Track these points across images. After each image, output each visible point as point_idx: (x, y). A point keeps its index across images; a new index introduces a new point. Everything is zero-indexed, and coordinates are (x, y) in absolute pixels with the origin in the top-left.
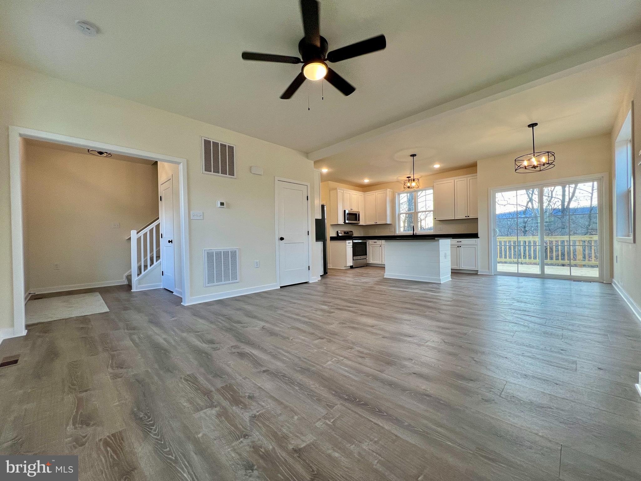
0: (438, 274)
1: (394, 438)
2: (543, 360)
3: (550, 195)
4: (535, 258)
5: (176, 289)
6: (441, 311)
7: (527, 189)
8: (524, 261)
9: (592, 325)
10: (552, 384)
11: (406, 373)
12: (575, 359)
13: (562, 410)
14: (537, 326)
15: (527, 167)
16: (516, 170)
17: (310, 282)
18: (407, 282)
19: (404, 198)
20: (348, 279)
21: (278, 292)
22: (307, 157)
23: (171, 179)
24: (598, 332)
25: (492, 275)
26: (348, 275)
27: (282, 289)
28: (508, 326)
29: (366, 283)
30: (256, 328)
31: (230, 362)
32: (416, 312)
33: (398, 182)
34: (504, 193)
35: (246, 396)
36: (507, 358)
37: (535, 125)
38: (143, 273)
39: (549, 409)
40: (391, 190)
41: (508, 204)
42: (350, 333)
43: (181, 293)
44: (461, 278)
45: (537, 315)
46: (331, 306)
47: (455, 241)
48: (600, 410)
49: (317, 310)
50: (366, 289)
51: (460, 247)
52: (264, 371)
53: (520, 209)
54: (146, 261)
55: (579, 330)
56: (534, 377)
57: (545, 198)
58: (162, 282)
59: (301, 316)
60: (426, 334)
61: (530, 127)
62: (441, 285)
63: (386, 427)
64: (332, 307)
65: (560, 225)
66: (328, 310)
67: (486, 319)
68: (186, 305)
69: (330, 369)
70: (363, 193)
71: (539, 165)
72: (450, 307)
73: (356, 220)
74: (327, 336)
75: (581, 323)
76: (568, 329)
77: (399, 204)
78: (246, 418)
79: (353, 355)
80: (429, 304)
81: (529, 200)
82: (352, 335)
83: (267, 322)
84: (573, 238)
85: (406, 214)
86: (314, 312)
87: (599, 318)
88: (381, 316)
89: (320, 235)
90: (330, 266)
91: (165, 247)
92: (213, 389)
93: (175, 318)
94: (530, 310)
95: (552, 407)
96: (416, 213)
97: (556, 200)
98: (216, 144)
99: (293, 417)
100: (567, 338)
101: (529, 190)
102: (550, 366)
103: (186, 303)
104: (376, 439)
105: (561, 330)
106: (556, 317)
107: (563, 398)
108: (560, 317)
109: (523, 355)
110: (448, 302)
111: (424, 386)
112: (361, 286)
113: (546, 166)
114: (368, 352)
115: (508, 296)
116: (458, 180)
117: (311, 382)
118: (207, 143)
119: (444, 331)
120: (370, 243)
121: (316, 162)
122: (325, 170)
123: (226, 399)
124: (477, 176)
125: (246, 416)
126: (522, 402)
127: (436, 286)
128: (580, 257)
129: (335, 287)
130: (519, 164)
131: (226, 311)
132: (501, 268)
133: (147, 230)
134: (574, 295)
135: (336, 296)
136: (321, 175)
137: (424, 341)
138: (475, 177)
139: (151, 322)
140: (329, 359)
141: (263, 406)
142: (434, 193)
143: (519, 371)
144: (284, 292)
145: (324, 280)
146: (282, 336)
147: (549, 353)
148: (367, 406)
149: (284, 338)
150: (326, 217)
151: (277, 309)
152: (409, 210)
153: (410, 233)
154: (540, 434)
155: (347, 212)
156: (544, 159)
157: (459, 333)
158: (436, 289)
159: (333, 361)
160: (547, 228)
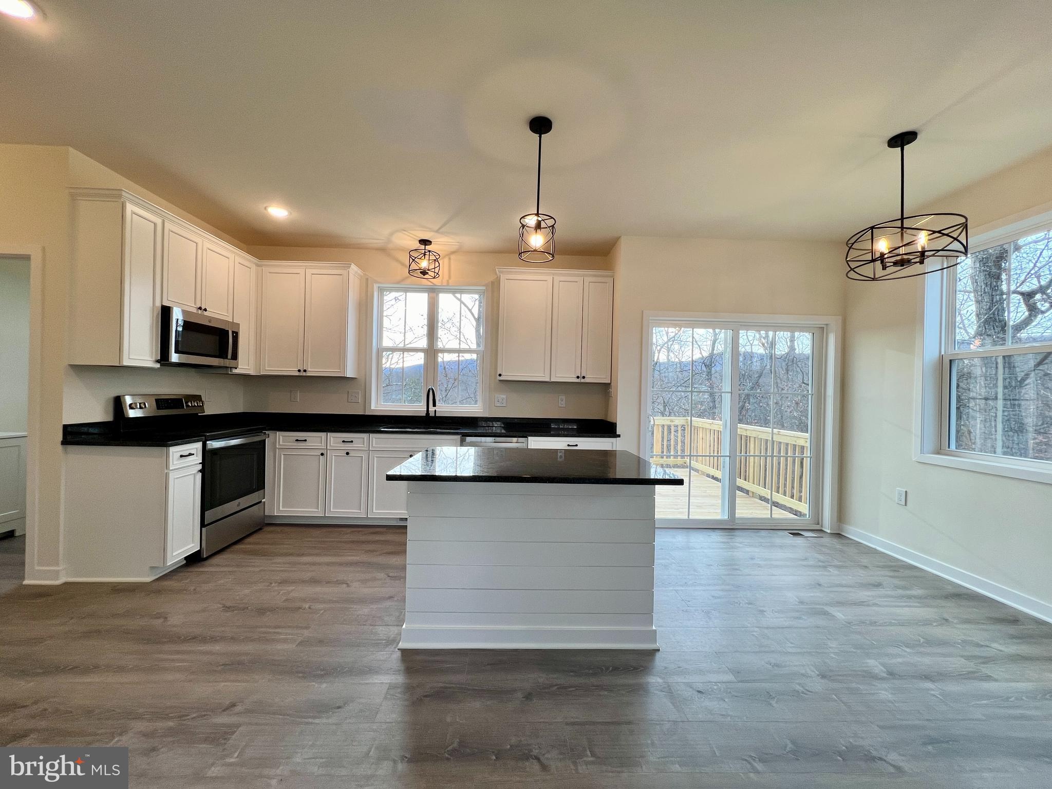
37: (908, 138)
70: (255, 259)
73: (222, 354)
116: (563, 278)
120: (279, 442)
138: (610, 279)
155: (178, 316)
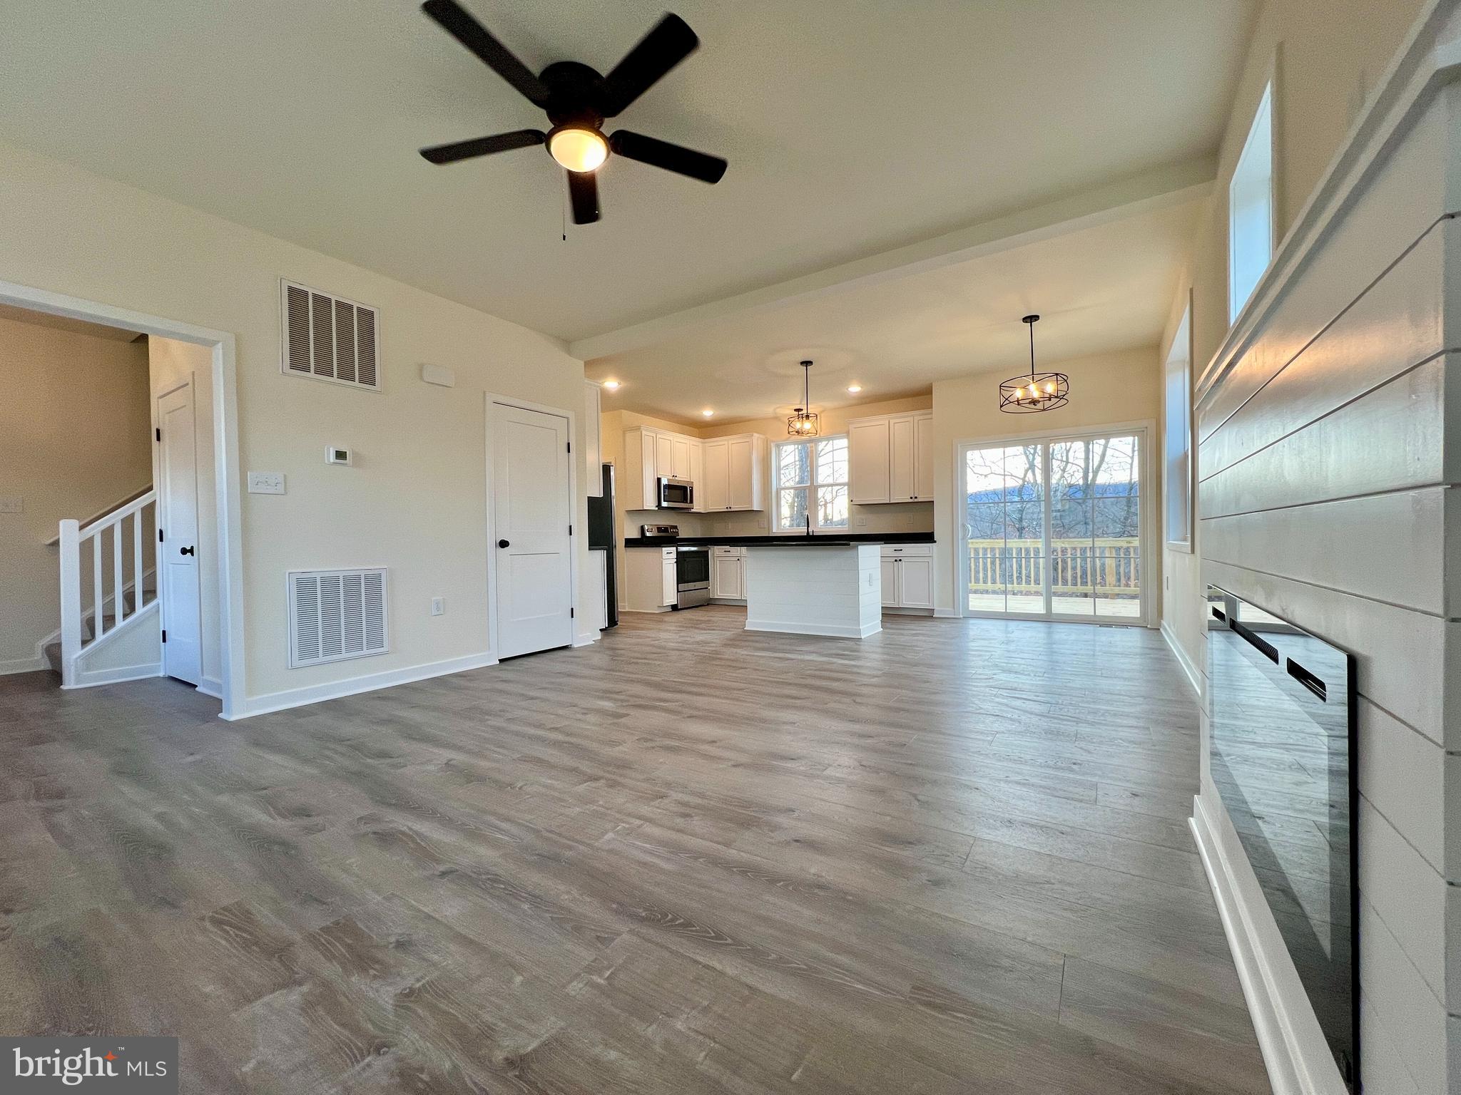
0: (856, 619)
1: (747, 993)
2: (1041, 787)
3: (1064, 459)
4: (1037, 582)
5: (206, 677)
6: (858, 700)
7: (1026, 445)
8: (1016, 587)
9: (1127, 710)
10: (1055, 834)
11: (779, 842)
12: (1095, 779)
13: (1069, 884)
14: (1035, 719)
15: (1021, 402)
16: (1001, 406)
17: (575, 646)
18: (792, 639)
19: (789, 455)
20: (663, 635)
21: (496, 674)
22: (569, 352)
23: (191, 383)
24: (1133, 722)
25: (960, 618)
26: (663, 626)
27: (504, 666)
28: (983, 722)
29: (705, 643)
30: (431, 768)
31: (353, 860)
32: (807, 703)
33: (777, 418)
34: (984, 452)
35: (391, 943)
36: (977, 789)
37: (1034, 319)
38: (100, 636)
39: (1046, 886)
40: (761, 436)
41: (992, 473)
42: (661, 763)
43: (218, 687)
44: (902, 627)
45: (1036, 696)
46: (622, 701)
47: (890, 548)
48: (1132, 875)
49: (587, 711)
50: (705, 657)
51: (900, 560)
52: (443, 874)
53: (1012, 483)
54: (110, 605)
55: (1104, 722)
56: (1024, 823)
57: (1055, 464)
58: (163, 659)
59: (548, 730)
60: (825, 750)
61: (1026, 322)
62: (862, 643)
63: (730, 971)
64: (624, 704)
65: (1080, 517)
66: (614, 710)
67: (944, 710)
68: (233, 718)
69: (610, 851)
70: (701, 440)
71: (1042, 399)
72: (876, 690)
73: (685, 500)
74: (608, 772)
75: (1108, 708)
76: (1087, 722)
77: (779, 469)
78: (386, 999)
79: (665, 812)
80: (835, 685)
81: (1028, 466)
82: (666, 766)
83: (459, 749)
84: (1100, 542)
85: (795, 489)
86: (579, 716)
87: (1137, 697)
88: (733, 716)
89: (600, 535)
90: (623, 606)
91: (171, 566)
92: (297, 937)
93: (198, 757)
94: (1025, 687)
95: (1053, 881)
96: (814, 488)
97: (1075, 468)
98: (323, 302)
99: (510, 981)
100: (1084, 738)
101: (1028, 447)
102: (1053, 799)
103: (235, 712)
104: (705, 1003)
105: (1075, 724)
106: (1068, 698)
107: (1071, 861)
108: (1074, 699)
109: (1006, 781)
110: (872, 680)
111: (814, 867)
112: (693, 651)
113: (1054, 400)
114: (699, 801)
115: (987, 660)
116: (895, 421)
117: (562, 888)
118: (296, 297)
119: (863, 742)
120: (715, 552)
121: (589, 364)
122: (612, 384)
123: (330, 957)
124: (932, 413)
125: (386, 995)
126: (1000, 877)
127: (848, 645)
128: (1111, 579)
129: (633, 655)
130: (1006, 394)
131: (348, 729)
132: (977, 603)
133: (116, 518)
134: (1100, 653)
135: (634, 676)
136: (604, 395)
137: (819, 767)
138: (929, 416)
139: (119, 771)
140: (609, 826)
141: (434, 964)
142: (850, 448)
143: (999, 814)
144: (509, 672)
145: (608, 641)
146: (496, 782)
147: (1052, 772)
148: (690, 927)
149: (501, 786)
150: (613, 494)
151: (487, 714)
152: (802, 481)
153: (802, 531)
154: (1029, 939)
155: (664, 482)
156: (1050, 388)
157: (890, 743)
158: (852, 651)
159: (617, 831)
160: (1059, 522)
